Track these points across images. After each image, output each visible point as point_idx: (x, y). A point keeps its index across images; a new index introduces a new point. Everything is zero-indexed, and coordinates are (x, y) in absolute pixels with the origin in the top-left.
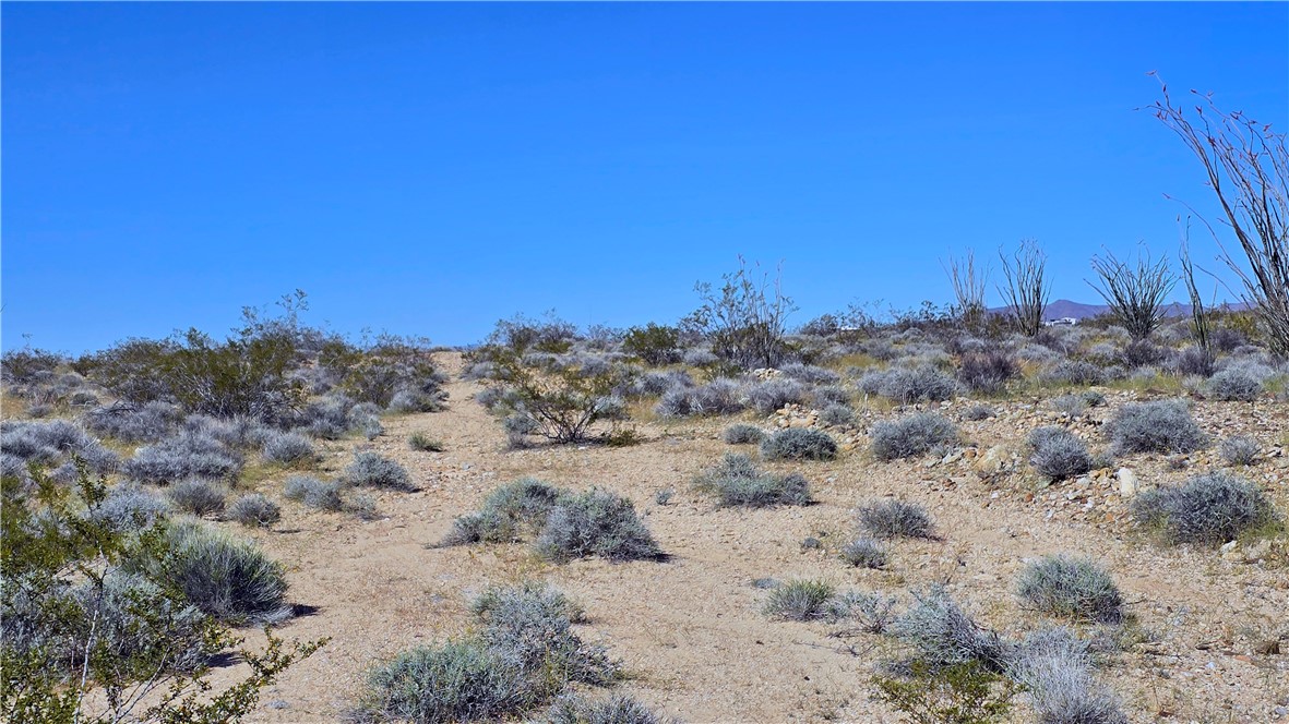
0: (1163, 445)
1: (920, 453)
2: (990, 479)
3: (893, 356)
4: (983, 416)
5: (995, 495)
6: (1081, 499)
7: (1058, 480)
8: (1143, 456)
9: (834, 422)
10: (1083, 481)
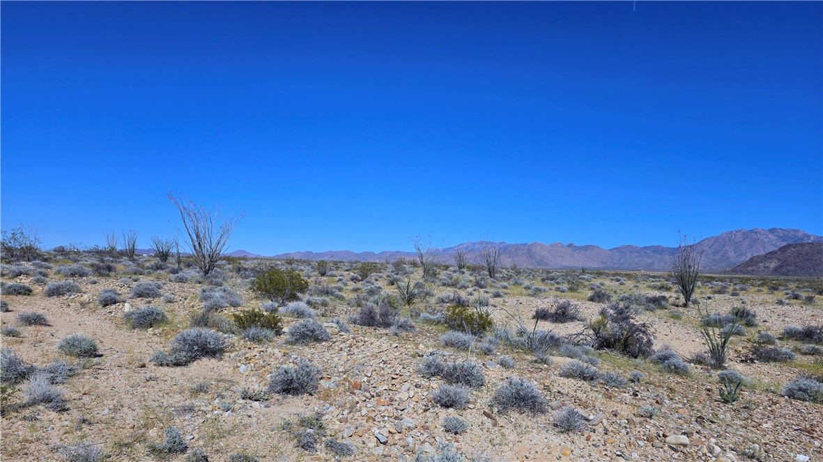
0: (148, 295)
1: (63, 295)
2: (83, 305)
3: (79, 261)
4: (95, 283)
5: (83, 310)
6: (111, 312)
7: (105, 306)
8: (139, 299)
9: (37, 282)
10: (113, 306)
